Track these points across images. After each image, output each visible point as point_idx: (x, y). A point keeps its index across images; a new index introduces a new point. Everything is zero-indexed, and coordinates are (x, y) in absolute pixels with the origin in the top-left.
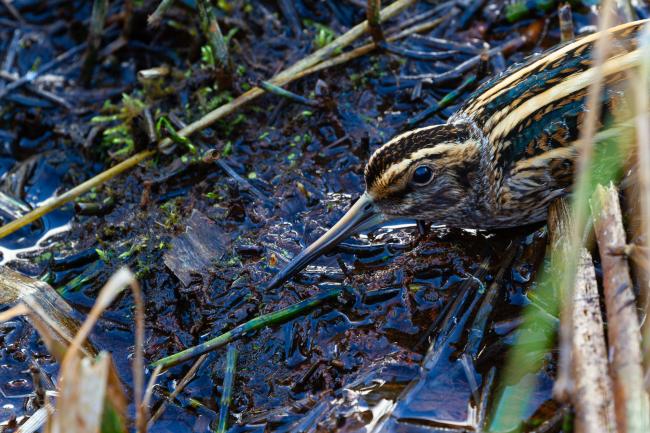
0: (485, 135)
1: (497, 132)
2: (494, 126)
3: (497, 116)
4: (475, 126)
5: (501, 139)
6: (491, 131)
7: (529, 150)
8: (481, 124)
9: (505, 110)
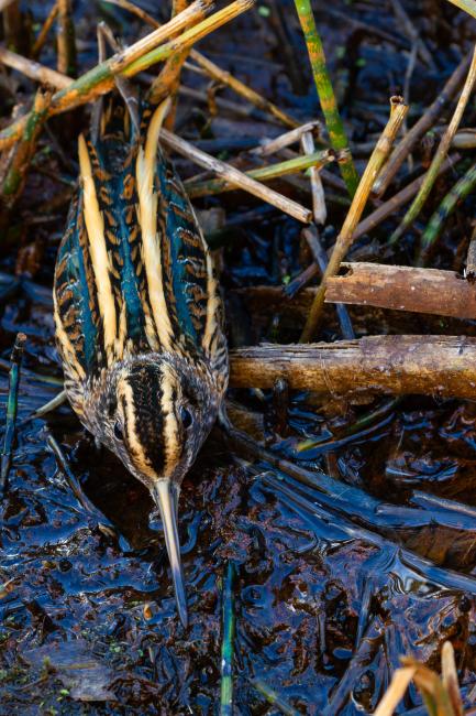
0: (160, 352)
1: (165, 340)
2: (158, 338)
3: (149, 330)
4: (143, 357)
5: (174, 340)
6: (160, 344)
7: (198, 327)
8: (147, 350)
9: (148, 320)
